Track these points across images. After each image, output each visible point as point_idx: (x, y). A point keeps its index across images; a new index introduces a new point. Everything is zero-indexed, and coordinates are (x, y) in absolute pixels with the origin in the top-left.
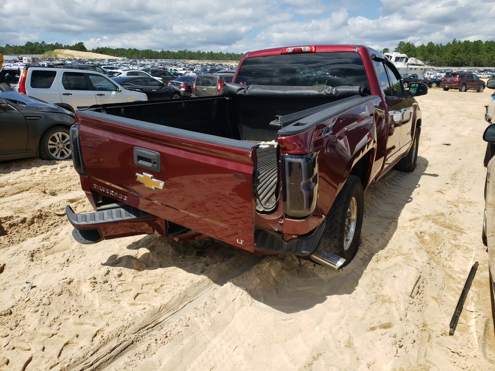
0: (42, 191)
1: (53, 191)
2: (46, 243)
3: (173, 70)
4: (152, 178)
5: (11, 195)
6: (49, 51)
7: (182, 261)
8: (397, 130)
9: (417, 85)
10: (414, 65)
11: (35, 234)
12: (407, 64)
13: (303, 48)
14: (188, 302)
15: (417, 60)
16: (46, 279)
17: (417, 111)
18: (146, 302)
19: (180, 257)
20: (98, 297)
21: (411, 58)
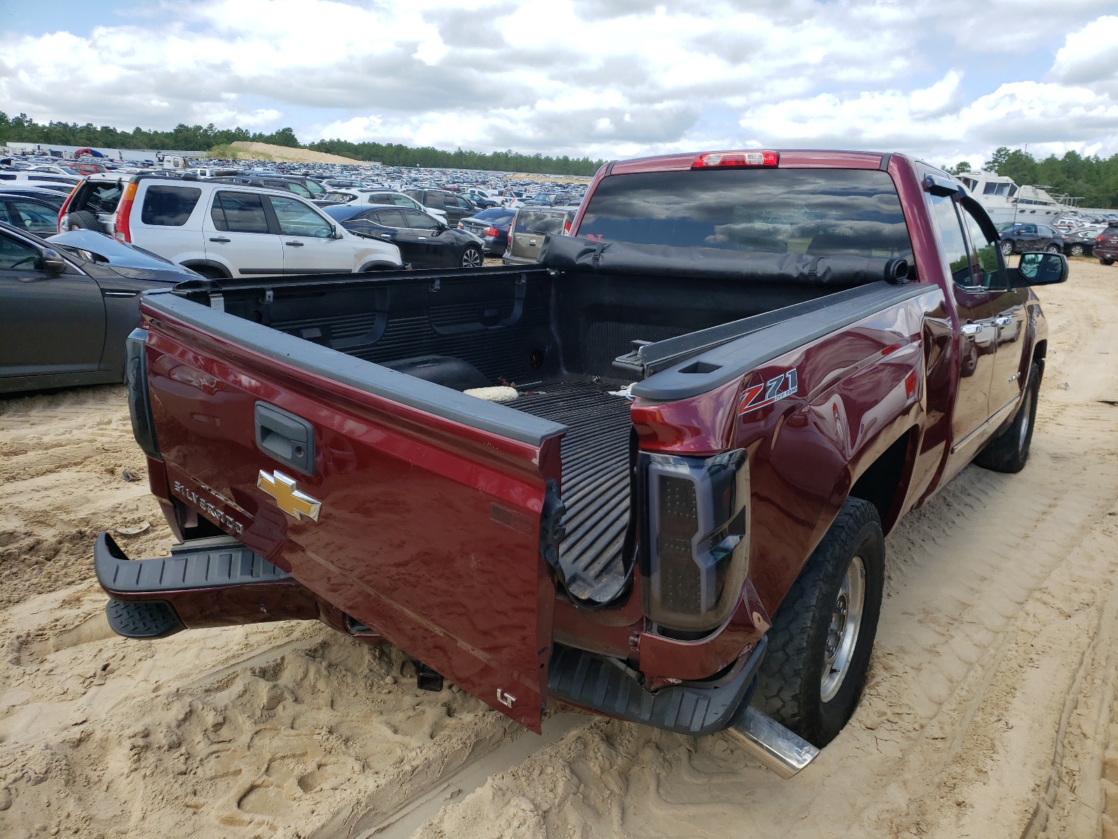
0: (106, 470)
1: (133, 471)
2: (69, 614)
3: (476, 193)
4: (292, 488)
5: (32, 477)
6: (222, 146)
7: (389, 692)
8: (984, 362)
9: (1040, 257)
10: (1029, 202)
11: (50, 587)
12: (1012, 199)
13: (746, 155)
14: (374, 830)
15: (1038, 190)
16: (36, 718)
17: (1037, 319)
18: (264, 818)
19: (389, 679)
20: (142, 792)
21: (1023, 186)
